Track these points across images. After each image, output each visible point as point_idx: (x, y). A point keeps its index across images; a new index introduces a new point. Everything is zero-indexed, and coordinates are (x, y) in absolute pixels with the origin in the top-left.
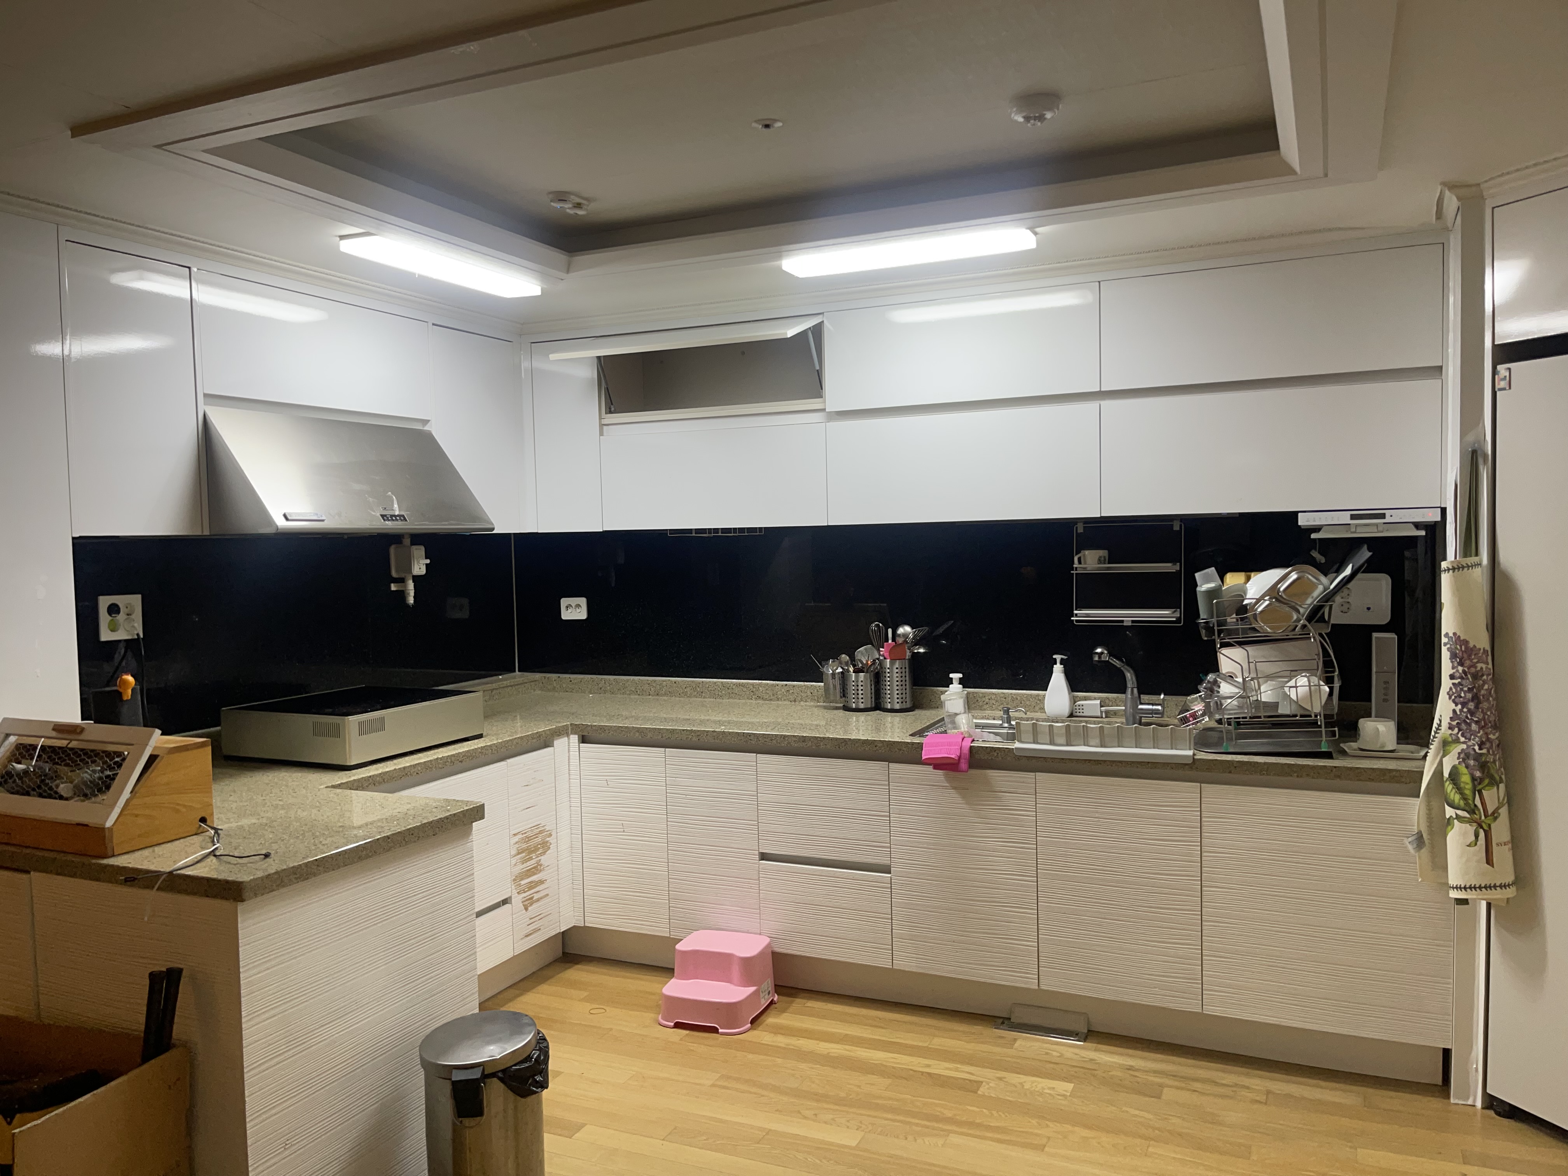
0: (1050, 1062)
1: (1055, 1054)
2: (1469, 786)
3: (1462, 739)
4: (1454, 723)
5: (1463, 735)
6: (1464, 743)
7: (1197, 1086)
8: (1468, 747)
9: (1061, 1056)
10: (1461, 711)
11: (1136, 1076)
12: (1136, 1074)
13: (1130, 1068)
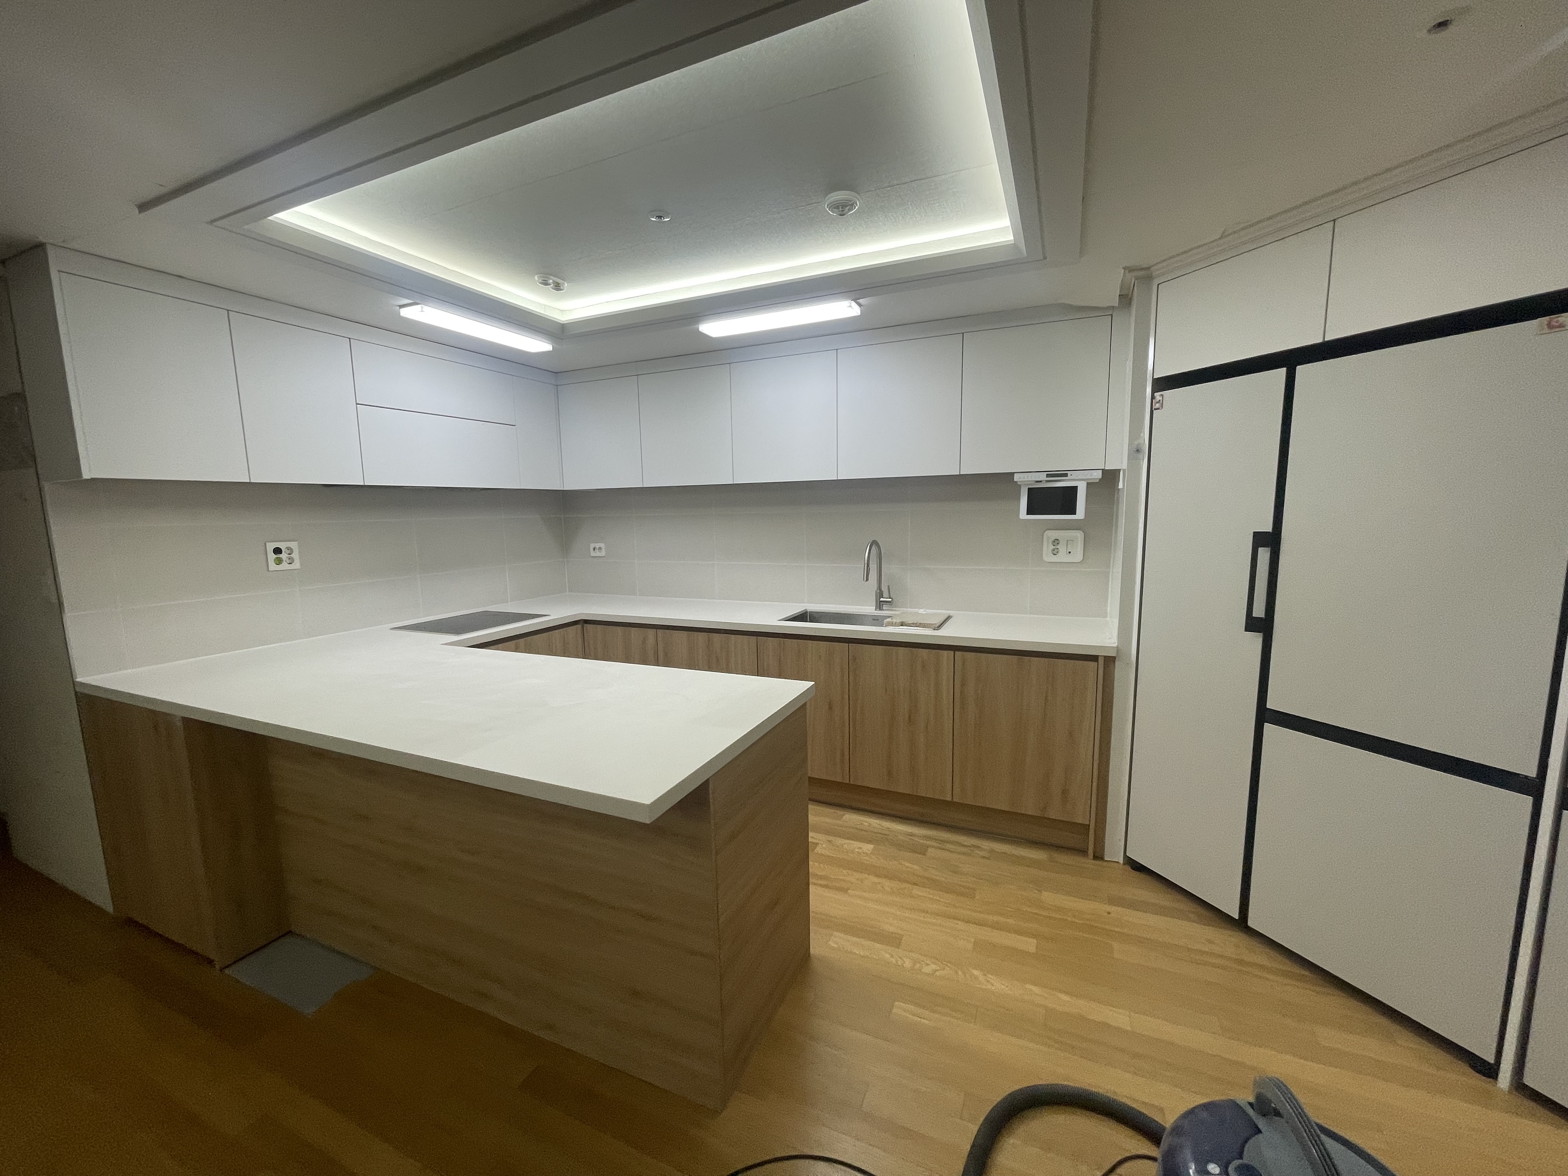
0: (862, 830)
1: (866, 824)
7: (948, 846)
9: (870, 825)
11: (913, 840)
12: (913, 838)
13: (912, 835)
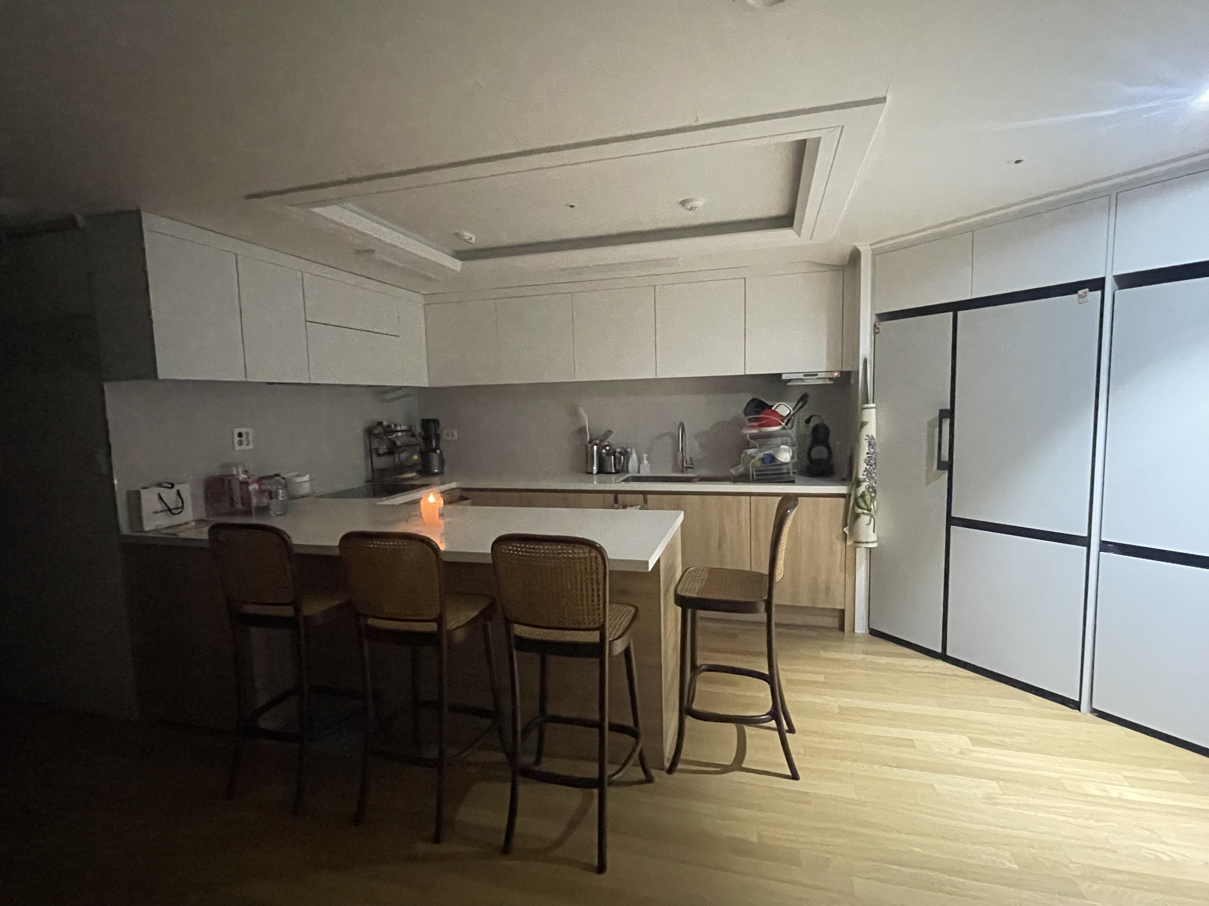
2: (869, 500)
3: (867, 480)
4: (865, 473)
5: (868, 479)
6: (868, 482)
8: (870, 483)
10: (869, 468)
